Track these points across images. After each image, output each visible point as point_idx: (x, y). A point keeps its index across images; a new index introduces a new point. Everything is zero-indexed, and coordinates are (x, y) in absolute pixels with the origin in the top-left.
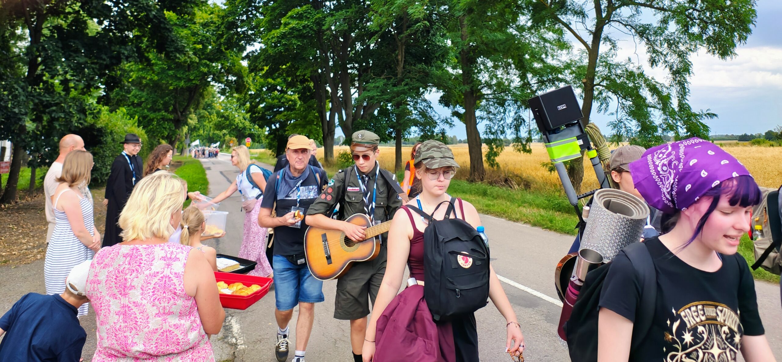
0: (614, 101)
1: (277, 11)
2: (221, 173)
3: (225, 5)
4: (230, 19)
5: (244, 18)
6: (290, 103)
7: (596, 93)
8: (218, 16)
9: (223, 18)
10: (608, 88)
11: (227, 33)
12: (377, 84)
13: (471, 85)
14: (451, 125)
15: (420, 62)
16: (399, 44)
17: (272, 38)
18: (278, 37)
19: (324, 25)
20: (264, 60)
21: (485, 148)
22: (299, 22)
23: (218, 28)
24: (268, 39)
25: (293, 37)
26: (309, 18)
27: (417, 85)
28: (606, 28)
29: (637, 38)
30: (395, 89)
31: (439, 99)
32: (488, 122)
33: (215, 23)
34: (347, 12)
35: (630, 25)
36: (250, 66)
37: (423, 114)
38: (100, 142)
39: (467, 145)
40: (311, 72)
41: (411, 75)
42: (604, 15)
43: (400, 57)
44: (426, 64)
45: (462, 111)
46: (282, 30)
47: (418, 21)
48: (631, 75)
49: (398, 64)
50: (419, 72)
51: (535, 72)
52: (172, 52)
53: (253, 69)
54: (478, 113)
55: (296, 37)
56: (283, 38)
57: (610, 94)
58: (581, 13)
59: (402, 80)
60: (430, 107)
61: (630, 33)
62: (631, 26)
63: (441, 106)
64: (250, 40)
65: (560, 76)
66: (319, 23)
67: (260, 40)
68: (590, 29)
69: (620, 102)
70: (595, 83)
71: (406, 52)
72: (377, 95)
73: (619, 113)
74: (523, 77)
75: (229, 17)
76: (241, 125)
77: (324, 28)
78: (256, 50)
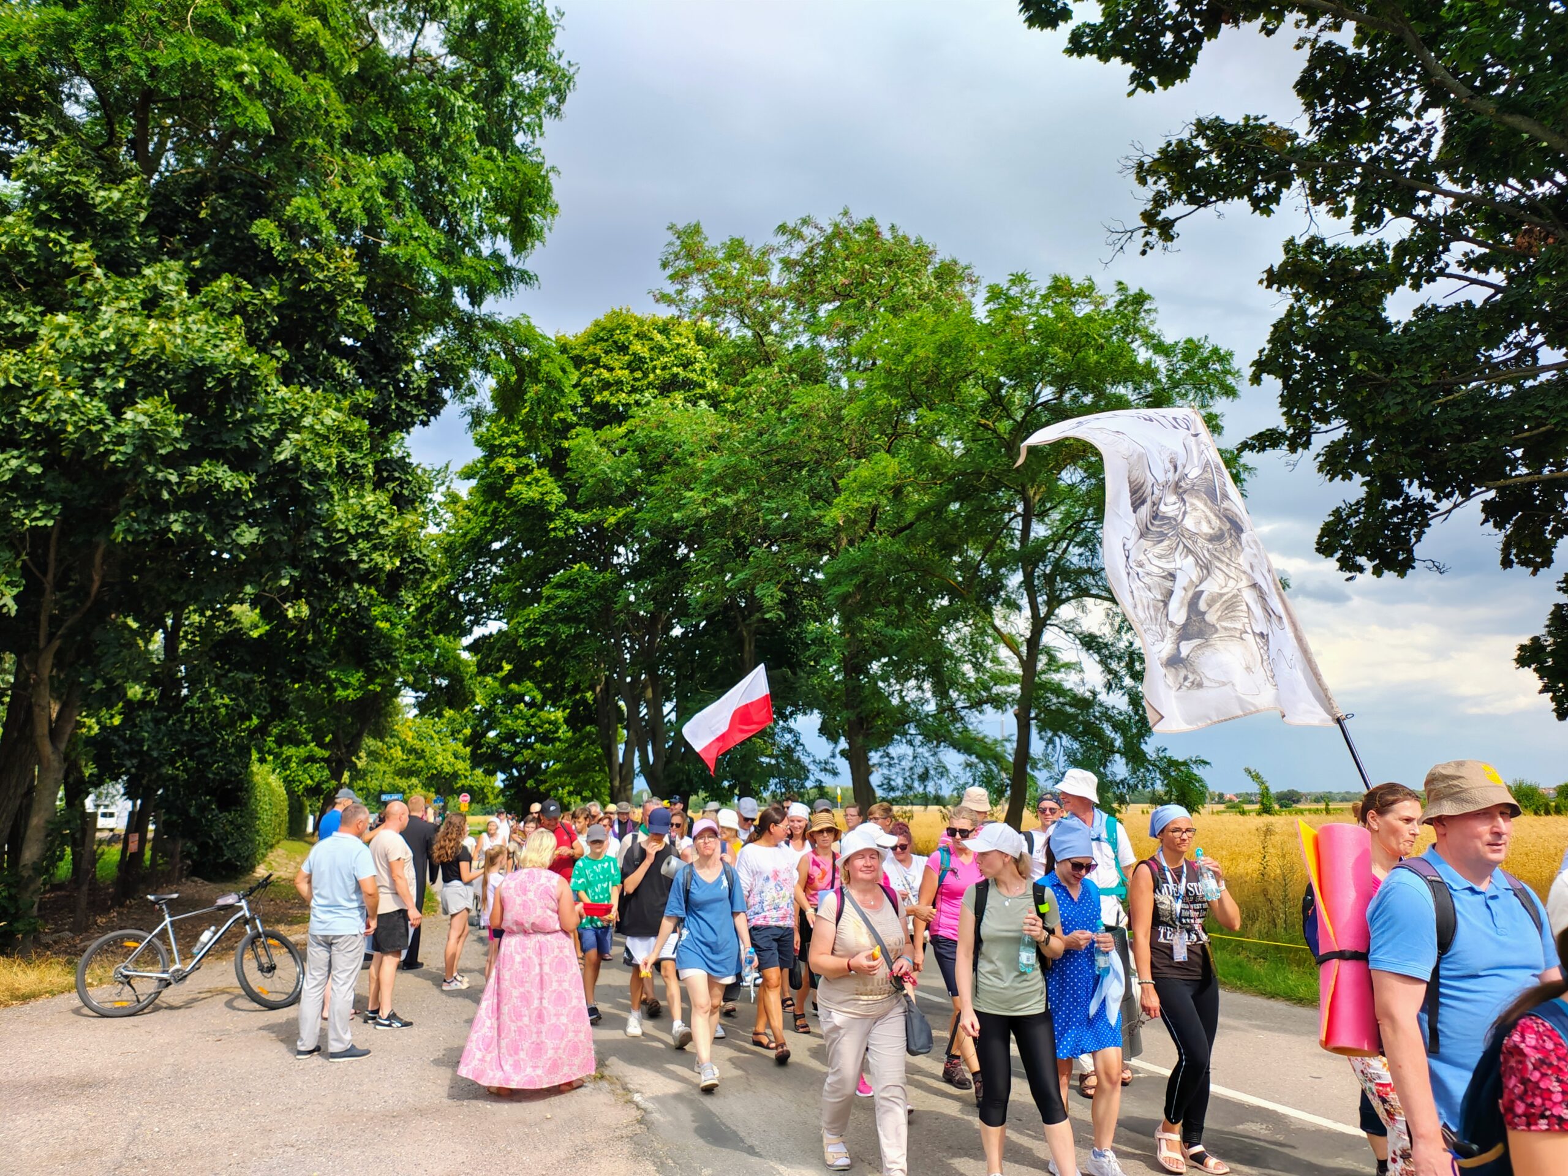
6: (548, 726)
18: (535, 619)
22: (572, 594)
24: (519, 623)
35: (1072, 632)
36: (477, 662)
42: (1042, 613)
43: (746, 656)
46: (544, 607)
53: (483, 669)
56: (542, 623)
61: (1074, 643)
62: (1075, 635)
63: (821, 739)
64: (479, 615)
67: (497, 615)
74: (943, 696)
76: (448, 769)
77: (617, 607)
78: (491, 635)
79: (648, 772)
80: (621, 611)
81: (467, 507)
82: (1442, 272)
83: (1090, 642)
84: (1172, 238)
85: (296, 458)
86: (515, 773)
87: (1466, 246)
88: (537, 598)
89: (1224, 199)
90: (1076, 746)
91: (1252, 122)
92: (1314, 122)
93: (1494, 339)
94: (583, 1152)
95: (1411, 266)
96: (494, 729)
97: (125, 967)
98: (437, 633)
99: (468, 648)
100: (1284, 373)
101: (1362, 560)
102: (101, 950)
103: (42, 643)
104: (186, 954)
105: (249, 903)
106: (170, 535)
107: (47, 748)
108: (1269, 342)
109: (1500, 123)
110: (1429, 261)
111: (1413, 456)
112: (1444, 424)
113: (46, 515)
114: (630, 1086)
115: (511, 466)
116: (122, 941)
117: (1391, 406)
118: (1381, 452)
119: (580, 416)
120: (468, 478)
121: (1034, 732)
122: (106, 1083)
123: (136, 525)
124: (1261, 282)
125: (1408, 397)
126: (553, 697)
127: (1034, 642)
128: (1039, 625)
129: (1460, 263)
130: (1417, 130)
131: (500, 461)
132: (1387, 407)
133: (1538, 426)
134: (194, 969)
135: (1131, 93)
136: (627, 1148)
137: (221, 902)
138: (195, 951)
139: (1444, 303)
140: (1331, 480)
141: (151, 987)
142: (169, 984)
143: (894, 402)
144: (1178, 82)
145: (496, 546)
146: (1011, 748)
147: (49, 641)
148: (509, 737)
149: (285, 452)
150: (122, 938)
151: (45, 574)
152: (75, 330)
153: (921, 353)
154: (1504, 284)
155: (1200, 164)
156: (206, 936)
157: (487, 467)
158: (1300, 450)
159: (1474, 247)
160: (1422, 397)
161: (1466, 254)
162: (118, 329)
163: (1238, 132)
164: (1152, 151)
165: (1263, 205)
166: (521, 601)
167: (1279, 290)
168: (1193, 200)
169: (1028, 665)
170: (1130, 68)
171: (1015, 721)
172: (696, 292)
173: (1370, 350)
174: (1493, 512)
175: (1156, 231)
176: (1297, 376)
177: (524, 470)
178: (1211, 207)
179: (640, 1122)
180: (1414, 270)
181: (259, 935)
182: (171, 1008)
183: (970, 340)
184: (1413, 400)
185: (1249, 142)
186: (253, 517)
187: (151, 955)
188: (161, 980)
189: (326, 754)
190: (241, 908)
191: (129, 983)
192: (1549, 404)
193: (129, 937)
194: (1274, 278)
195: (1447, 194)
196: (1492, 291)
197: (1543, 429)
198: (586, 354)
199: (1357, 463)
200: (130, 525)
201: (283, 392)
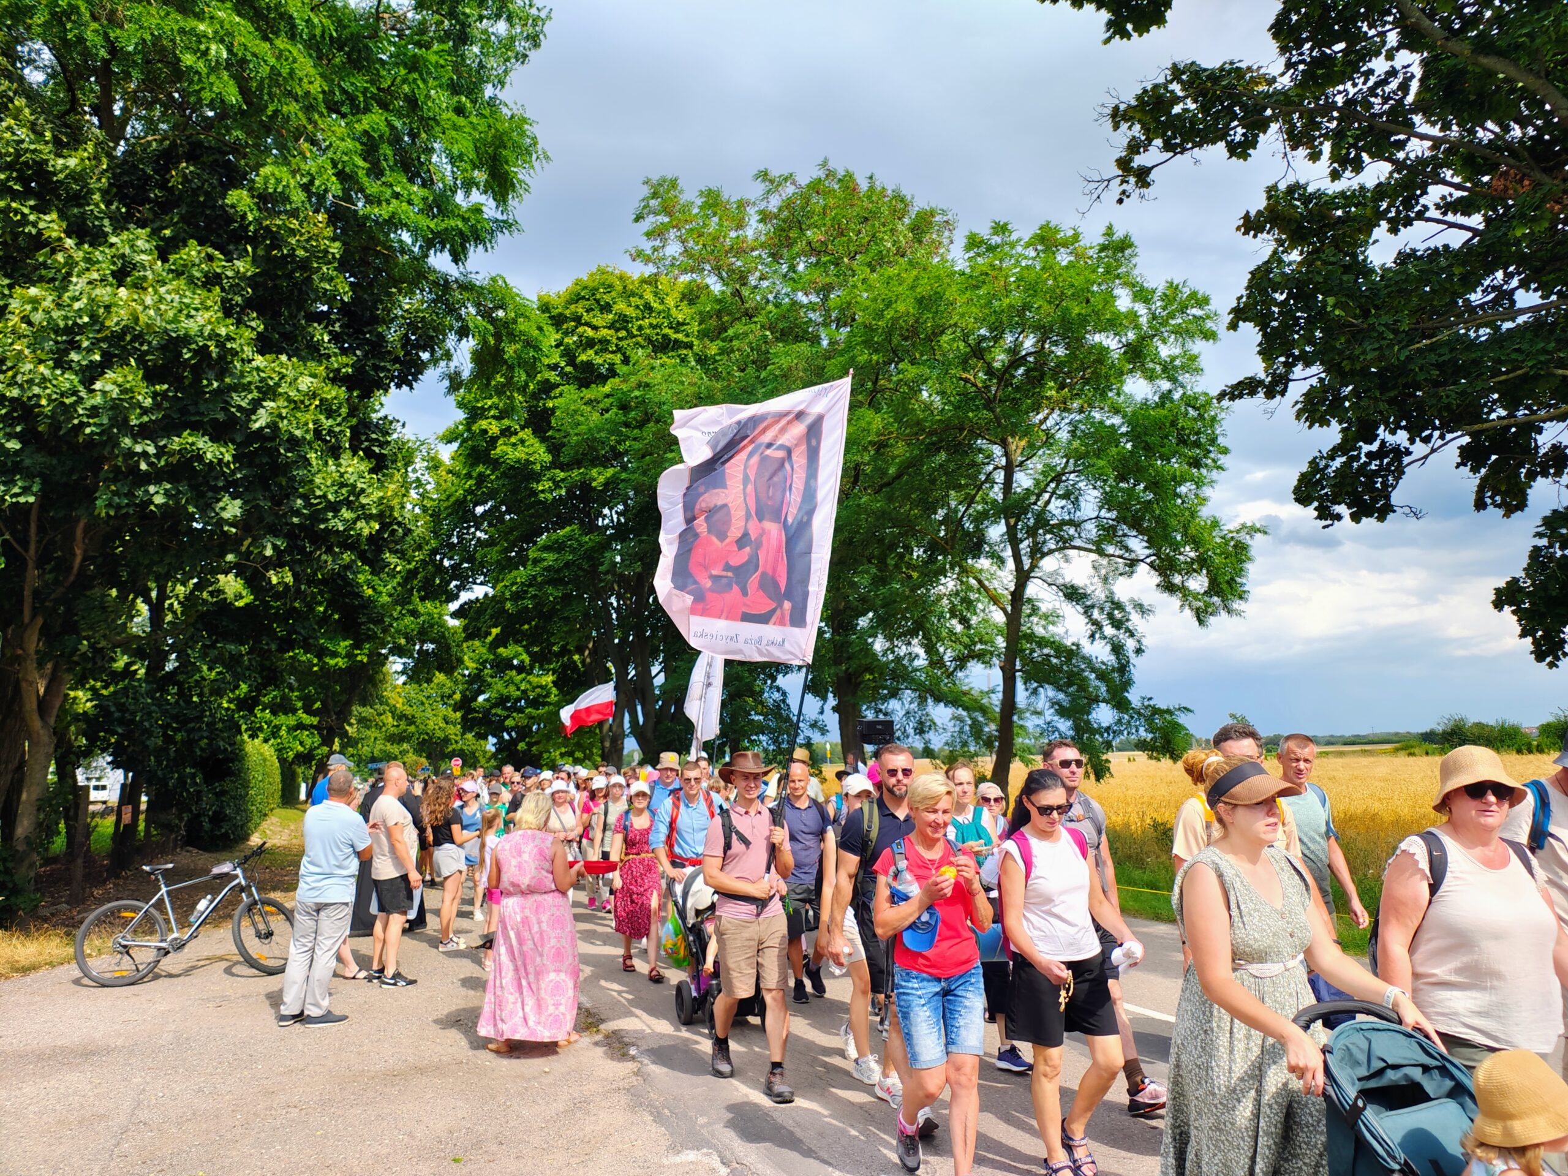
1: (517, 533)
6: (538, 691)
17: (513, 584)
18: (522, 583)
20: (492, 617)
22: (559, 556)
24: (506, 586)
25: (548, 583)
26: (575, 548)
28: (1028, 586)
36: (464, 628)
42: (1025, 567)
46: (532, 569)
48: (1070, 654)
53: (472, 633)
55: (553, 583)
56: (530, 585)
60: (786, 700)
61: (1058, 595)
62: (1058, 587)
63: (807, 696)
64: (466, 580)
66: (592, 556)
67: (482, 579)
68: (1008, 586)
76: (439, 734)
77: (601, 569)
78: (477, 599)
79: (638, 732)
80: (607, 573)
81: (450, 472)
82: (1420, 216)
83: (1073, 594)
84: (1149, 185)
85: (273, 426)
86: (506, 737)
87: (1445, 190)
88: (522, 560)
89: (1200, 145)
90: (1061, 696)
91: (1227, 67)
92: (1289, 65)
93: (1470, 282)
94: (580, 1105)
95: (1388, 210)
96: (483, 692)
97: (124, 937)
98: (422, 599)
99: (455, 615)
100: (1262, 322)
101: (1342, 509)
102: (99, 922)
103: (27, 619)
104: (183, 923)
105: (244, 871)
106: (152, 508)
107: (36, 723)
108: (1247, 288)
109: (1475, 64)
110: (1408, 204)
111: (1391, 402)
112: (1421, 369)
113: (26, 491)
114: (626, 1040)
115: (494, 428)
116: (119, 911)
117: (1368, 352)
118: (1359, 398)
119: (562, 374)
120: (450, 442)
121: (1020, 686)
122: (109, 1051)
123: (116, 499)
124: (1238, 229)
125: (1385, 343)
126: (541, 659)
127: (1018, 596)
128: (1023, 577)
129: (1438, 206)
130: (1392, 73)
131: (484, 424)
132: (1364, 352)
133: (1514, 370)
134: (192, 937)
135: (1107, 41)
136: (624, 1099)
137: (216, 870)
138: (192, 919)
139: (1421, 248)
140: (1310, 427)
141: (149, 956)
142: (168, 953)
143: (875, 358)
144: (1154, 28)
145: (479, 510)
146: (997, 699)
147: (33, 617)
148: (502, 701)
149: (261, 420)
150: (119, 909)
151: (27, 550)
152: (48, 303)
153: (901, 307)
154: (1481, 227)
155: (1177, 109)
156: (202, 905)
157: (469, 430)
158: (1278, 397)
159: (1452, 190)
160: (1400, 342)
161: (1443, 198)
162: (92, 300)
163: (1215, 76)
164: (1128, 97)
165: (1240, 150)
166: (507, 565)
167: (1255, 236)
168: (1168, 147)
169: (1014, 619)
170: (1105, 15)
171: (1000, 673)
172: (673, 249)
173: (1347, 295)
174: (1470, 456)
175: (1132, 180)
176: (1275, 324)
177: (507, 432)
178: (1188, 154)
179: (636, 1074)
180: (1392, 214)
181: (256, 903)
182: (170, 976)
183: (951, 293)
184: (1390, 346)
185: (1225, 87)
186: (234, 489)
187: (148, 926)
188: (159, 949)
189: (315, 721)
190: (236, 877)
191: (128, 953)
192: (1525, 346)
193: (127, 908)
194: (1251, 225)
195: (1423, 137)
196: (1469, 234)
197: (1520, 372)
198: (567, 313)
199: (1335, 409)
200: (110, 500)
201: (259, 361)
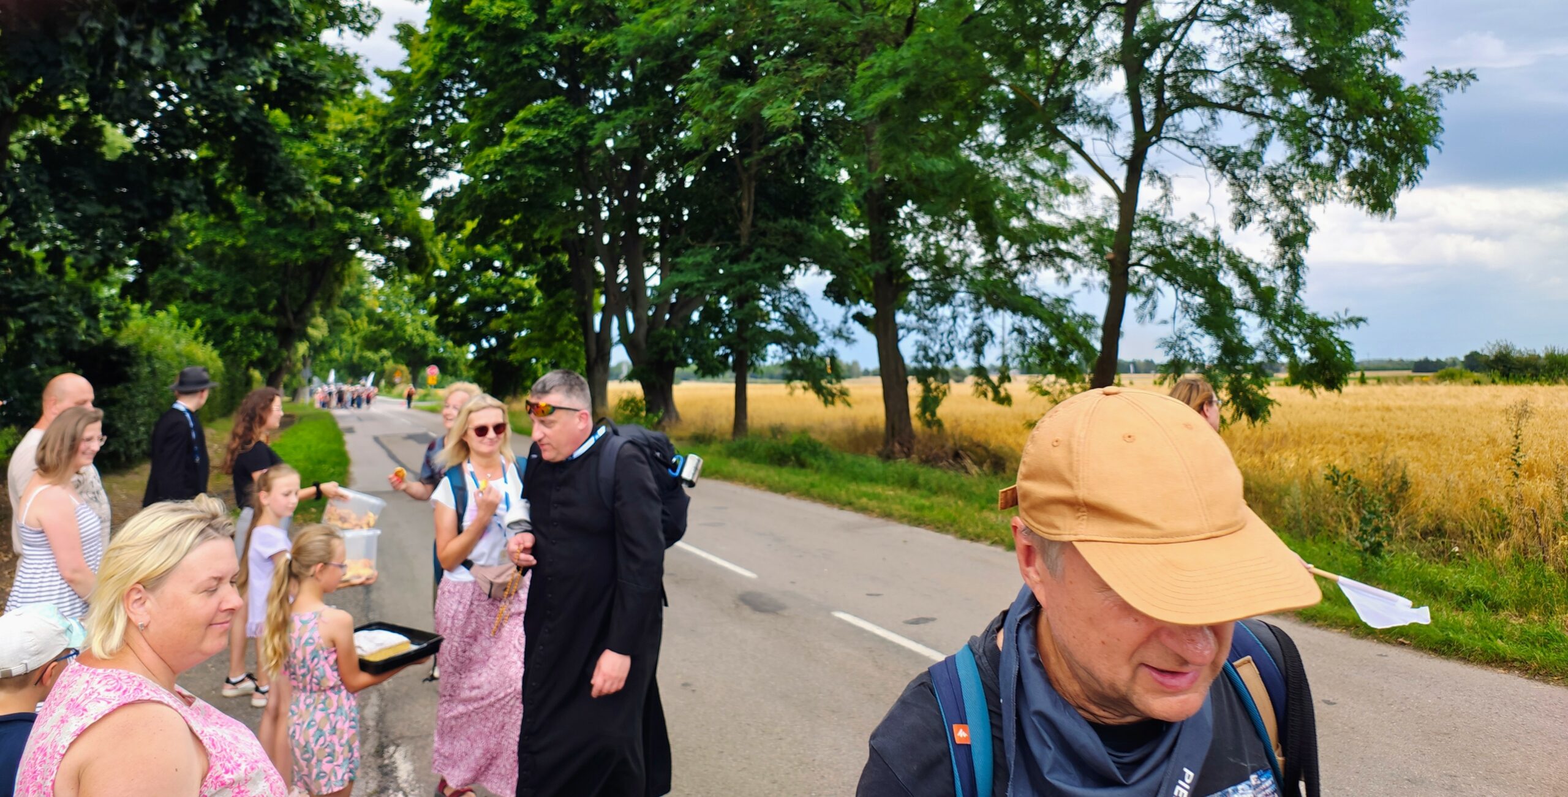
0: (1168, 296)
1: (497, 109)
2: (377, 439)
3: (389, 94)
4: (399, 123)
5: (428, 121)
6: (521, 294)
7: (1133, 280)
8: (375, 118)
9: (384, 121)
10: (1157, 270)
11: (391, 152)
12: (699, 259)
13: (888, 262)
14: (849, 341)
15: (786, 215)
16: (744, 177)
17: (486, 163)
18: (496, 162)
19: (591, 138)
20: (468, 208)
21: (914, 389)
22: (541, 131)
23: (374, 141)
24: (477, 166)
25: (529, 162)
26: (560, 123)
27: (779, 260)
28: (1152, 151)
29: (1212, 171)
30: (736, 268)
31: (824, 288)
32: (920, 337)
33: (367, 132)
34: (638, 112)
35: (1198, 147)
36: (437, 219)
37: (791, 318)
38: (124, 378)
39: (878, 380)
40: (564, 233)
41: (767, 241)
42: (1148, 127)
43: (745, 205)
44: (799, 217)
45: (869, 310)
46: (507, 146)
47: (781, 132)
48: (1202, 246)
49: (741, 218)
50: (784, 234)
51: (1013, 237)
52: (276, 193)
53: (446, 224)
54: (900, 317)
55: (534, 162)
56: (506, 164)
57: (1160, 282)
58: (1105, 122)
59: (750, 250)
60: (805, 305)
61: (1199, 162)
62: (1203, 150)
63: (829, 303)
64: (440, 166)
65: (1063, 246)
66: (582, 133)
67: (459, 166)
68: (1122, 154)
69: (1181, 297)
70: (1130, 262)
71: (757, 193)
72: (699, 282)
73: (1177, 319)
74: (990, 246)
75: (397, 119)
78: (451, 188)
80: (597, 148)
83: (1222, 158)
86: (486, 344)
96: (462, 296)
126: (524, 261)
128: (1142, 142)
148: (478, 304)
169: (1126, 196)
